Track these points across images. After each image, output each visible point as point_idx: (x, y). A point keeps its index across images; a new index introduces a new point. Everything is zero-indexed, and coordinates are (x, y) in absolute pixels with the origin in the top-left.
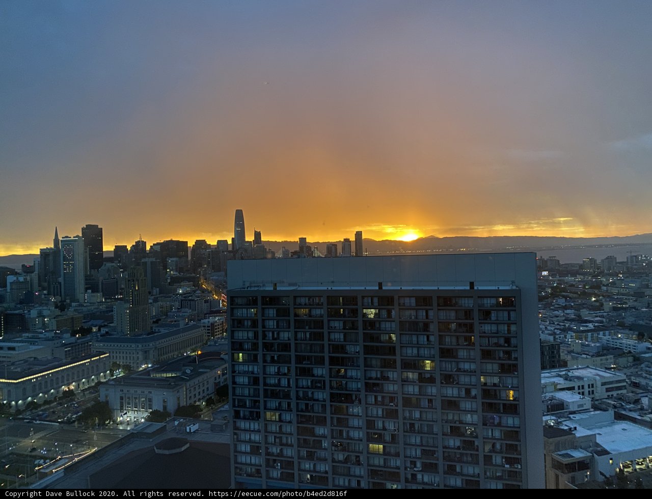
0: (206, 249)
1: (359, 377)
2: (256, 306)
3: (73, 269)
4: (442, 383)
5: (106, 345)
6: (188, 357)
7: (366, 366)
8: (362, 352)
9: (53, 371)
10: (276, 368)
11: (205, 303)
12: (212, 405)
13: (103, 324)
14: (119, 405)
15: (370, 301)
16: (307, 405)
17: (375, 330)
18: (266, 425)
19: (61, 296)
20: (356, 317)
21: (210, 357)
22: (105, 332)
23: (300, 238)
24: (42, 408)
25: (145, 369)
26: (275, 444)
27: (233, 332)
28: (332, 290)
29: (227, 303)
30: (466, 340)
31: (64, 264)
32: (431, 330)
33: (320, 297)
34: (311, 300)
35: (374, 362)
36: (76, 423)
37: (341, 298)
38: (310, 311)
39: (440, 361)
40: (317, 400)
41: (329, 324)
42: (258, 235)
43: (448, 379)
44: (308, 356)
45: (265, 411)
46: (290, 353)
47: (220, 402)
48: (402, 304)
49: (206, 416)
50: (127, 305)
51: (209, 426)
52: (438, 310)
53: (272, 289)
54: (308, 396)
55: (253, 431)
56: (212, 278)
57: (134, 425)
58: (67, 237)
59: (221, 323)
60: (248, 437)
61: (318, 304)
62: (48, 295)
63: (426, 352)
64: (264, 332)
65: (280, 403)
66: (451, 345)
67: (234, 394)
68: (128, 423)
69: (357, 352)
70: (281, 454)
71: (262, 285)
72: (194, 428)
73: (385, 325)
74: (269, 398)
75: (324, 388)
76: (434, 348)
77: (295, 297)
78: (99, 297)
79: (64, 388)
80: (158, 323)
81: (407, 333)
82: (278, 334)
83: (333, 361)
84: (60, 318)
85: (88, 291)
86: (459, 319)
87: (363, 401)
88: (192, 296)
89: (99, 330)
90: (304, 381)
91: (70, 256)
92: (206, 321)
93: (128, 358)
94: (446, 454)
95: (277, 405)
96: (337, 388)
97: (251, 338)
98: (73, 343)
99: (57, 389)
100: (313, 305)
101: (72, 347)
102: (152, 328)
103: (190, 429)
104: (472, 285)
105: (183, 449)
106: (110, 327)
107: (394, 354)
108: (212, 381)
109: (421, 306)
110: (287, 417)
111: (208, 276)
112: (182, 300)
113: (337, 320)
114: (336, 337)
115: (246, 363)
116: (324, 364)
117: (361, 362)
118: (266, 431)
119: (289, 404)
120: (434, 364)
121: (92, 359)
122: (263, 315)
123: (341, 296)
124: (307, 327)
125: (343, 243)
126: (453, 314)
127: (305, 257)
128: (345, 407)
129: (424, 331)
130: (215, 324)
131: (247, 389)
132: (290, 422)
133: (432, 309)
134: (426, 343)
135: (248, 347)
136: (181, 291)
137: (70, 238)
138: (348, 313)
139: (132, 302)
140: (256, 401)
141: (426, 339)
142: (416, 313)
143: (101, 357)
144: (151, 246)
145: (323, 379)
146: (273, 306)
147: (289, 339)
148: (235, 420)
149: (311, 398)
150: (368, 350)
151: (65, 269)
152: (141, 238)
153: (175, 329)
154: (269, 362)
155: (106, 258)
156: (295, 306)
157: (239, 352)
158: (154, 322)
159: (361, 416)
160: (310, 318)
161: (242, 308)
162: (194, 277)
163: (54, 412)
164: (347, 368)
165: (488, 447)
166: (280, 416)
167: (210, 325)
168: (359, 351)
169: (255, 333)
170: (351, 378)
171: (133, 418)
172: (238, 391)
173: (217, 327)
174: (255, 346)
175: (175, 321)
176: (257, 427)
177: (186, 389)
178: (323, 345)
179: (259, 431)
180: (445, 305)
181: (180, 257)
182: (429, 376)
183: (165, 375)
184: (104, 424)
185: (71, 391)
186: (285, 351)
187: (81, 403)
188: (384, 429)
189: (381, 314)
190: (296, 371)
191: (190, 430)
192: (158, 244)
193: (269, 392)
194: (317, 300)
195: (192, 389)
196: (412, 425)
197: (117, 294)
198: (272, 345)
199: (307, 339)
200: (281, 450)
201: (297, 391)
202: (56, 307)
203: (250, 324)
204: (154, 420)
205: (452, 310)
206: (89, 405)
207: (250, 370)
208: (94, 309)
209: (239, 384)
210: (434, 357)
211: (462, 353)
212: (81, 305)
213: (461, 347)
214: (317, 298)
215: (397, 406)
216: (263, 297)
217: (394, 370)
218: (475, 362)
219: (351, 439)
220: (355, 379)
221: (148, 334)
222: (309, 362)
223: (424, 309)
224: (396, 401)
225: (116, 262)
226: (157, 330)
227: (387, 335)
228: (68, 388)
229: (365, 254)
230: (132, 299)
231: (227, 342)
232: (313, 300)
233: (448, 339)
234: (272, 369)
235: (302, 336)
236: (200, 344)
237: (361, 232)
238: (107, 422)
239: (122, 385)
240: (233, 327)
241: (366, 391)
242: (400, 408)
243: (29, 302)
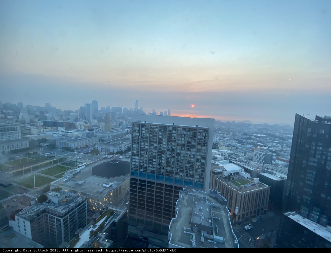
0: (127, 110)
1: (165, 147)
2: (140, 127)
3: (89, 113)
4: (187, 150)
5: (98, 134)
10: (144, 143)
13: (97, 128)
14: (101, 150)
16: (151, 153)
19: (86, 120)
20: (166, 132)
21: (127, 139)
24: (79, 149)
26: (142, 163)
27: (133, 133)
28: (160, 124)
30: (194, 140)
32: (185, 137)
33: (157, 126)
35: (170, 144)
36: (89, 154)
39: (187, 145)
40: (154, 152)
41: (159, 133)
42: (141, 108)
44: (153, 141)
48: (178, 129)
49: (124, 154)
51: (125, 157)
52: (188, 131)
53: (144, 123)
54: (152, 151)
56: (128, 118)
59: (130, 130)
60: (135, 160)
62: (82, 119)
63: (183, 142)
66: (190, 141)
67: (132, 149)
70: (143, 165)
71: (141, 121)
72: (121, 157)
73: (174, 135)
75: (156, 149)
76: (185, 141)
77: (150, 125)
78: (96, 121)
81: (179, 137)
82: (145, 135)
83: (159, 143)
84: (85, 126)
85: (93, 119)
86: (193, 134)
87: (166, 153)
88: (122, 123)
89: (96, 130)
90: (151, 147)
92: (126, 130)
93: (104, 138)
94: (186, 168)
95: (144, 153)
96: (160, 150)
99: (84, 144)
100: (155, 128)
101: (88, 134)
102: (111, 130)
104: (197, 126)
105: (118, 162)
106: (99, 129)
107: (175, 142)
108: (127, 146)
109: (183, 130)
112: (120, 124)
113: (161, 132)
114: (160, 137)
116: (157, 143)
118: (140, 159)
119: (147, 153)
122: (141, 129)
123: (163, 126)
124: (153, 133)
125: (164, 112)
126: (191, 133)
127: (154, 115)
132: (146, 157)
133: (186, 131)
135: (137, 137)
137: (89, 104)
140: (138, 152)
141: (184, 139)
142: (182, 132)
144: (112, 108)
145: (156, 147)
146: (144, 127)
147: (148, 136)
148: (132, 156)
150: (168, 141)
153: (117, 131)
154: (142, 142)
156: (150, 128)
158: (112, 129)
159: (165, 157)
160: (154, 131)
161: (136, 127)
162: (123, 118)
163: (83, 151)
165: (197, 167)
169: (139, 134)
170: (163, 147)
171: (104, 154)
173: (129, 132)
174: (139, 137)
175: (118, 129)
176: (138, 158)
177: (120, 147)
178: (157, 138)
180: (190, 130)
181: (120, 112)
182: (183, 148)
185: (87, 145)
186: (147, 139)
188: (171, 161)
190: (149, 145)
192: (114, 108)
193: (142, 149)
196: (178, 160)
197: (102, 120)
198: (143, 137)
200: (144, 164)
201: (149, 150)
202: (84, 122)
203: (138, 131)
206: (93, 149)
208: (95, 124)
210: (185, 144)
211: (193, 143)
212: (91, 123)
216: (142, 125)
217: (175, 146)
219: (162, 163)
221: (110, 132)
222: (153, 143)
224: (174, 154)
225: (101, 112)
227: (174, 137)
232: (155, 126)
235: (152, 136)
236: (124, 136)
238: (97, 154)
239: (102, 145)
241: (167, 151)
242: (175, 156)
243: (77, 120)
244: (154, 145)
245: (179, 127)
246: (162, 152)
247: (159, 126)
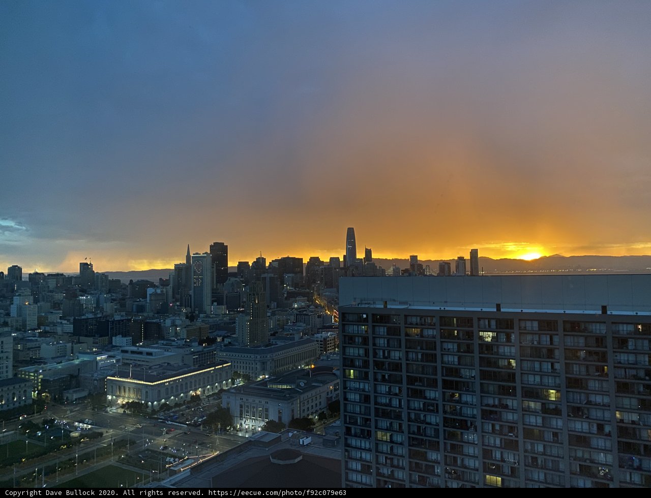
0: (319, 266)
1: (474, 403)
2: (367, 324)
3: (202, 283)
4: (569, 416)
5: (228, 355)
6: (302, 370)
7: (482, 391)
8: (478, 378)
9: (183, 376)
10: (387, 387)
11: (318, 317)
12: (324, 420)
13: (226, 335)
14: (239, 413)
15: (487, 323)
16: (419, 428)
17: (492, 354)
18: (377, 444)
19: (191, 307)
20: (471, 340)
21: (323, 372)
22: (227, 342)
23: (411, 256)
24: (173, 410)
25: (263, 379)
26: (386, 465)
27: (344, 348)
28: (445, 311)
29: (339, 318)
30: (597, 371)
31: (195, 278)
32: (557, 357)
33: (432, 317)
34: (423, 320)
35: (491, 388)
36: (201, 426)
37: (455, 319)
38: (422, 331)
39: (567, 391)
40: (430, 424)
41: (442, 346)
42: (368, 253)
43: (577, 412)
44: (420, 377)
45: (376, 430)
46: (401, 374)
47: (332, 417)
48: (523, 328)
49: (318, 429)
50: (248, 318)
51: (321, 440)
52: (565, 335)
53: (382, 306)
54: (420, 419)
55: (363, 449)
56: (324, 294)
57: (251, 433)
58: (197, 254)
59: (333, 338)
60: (359, 455)
61: (430, 325)
62: (180, 306)
63: (551, 381)
64: (374, 350)
65: (391, 424)
66: (580, 375)
67: (345, 411)
68: (247, 431)
69: (472, 377)
70: (392, 476)
71: (372, 302)
72: (307, 441)
73: (504, 350)
74: (380, 417)
75: (437, 412)
76: (559, 376)
77: (406, 316)
79: (192, 393)
80: (275, 335)
81: (528, 359)
82: (389, 353)
83: (447, 385)
84: (190, 328)
85: (214, 303)
86: (589, 347)
87: (479, 429)
88: (306, 311)
89: (223, 340)
90: (416, 402)
91: (199, 272)
92: (319, 335)
93: (248, 368)
95: (388, 425)
96: (452, 413)
97: (362, 355)
98: (200, 352)
99: (186, 392)
100: (425, 325)
101: (199, 355)
102: (269, 340)
103: (303, 441)
104: (604, 309)
105: (296, 461)
106: (233, 338)
107: (514, 381)
108: (324, 395)
109: (545, 330)
110: (398, 438)
111: (321, 292)
112: (297, 315)
113: (451, 342)
114: (450, 360)
115: (356, 380)
116: (436, 386)
117: (477, 388)
118: (377, 451)
119: (400, 425)
120: (559, 394)
121: (216, 367)
122: (374, 332)
123: (455, 317)
124: (419, 348)
125: (456, 261)
126: (582, 341)
127: (416, 275)
128: (459, 433)
129: (548, 358)
130: (328, 339)
131: (359, 407)
132: (401, 444)
133: (557, 335)
134: (550, 371)
135: (359, 364)
136: (296, 306)
137: (200, 254)
138: (463, 335)
139: (253, 315)
140: (367, 420)
141: (550, 367)
142: (539, 338)
143: (224, 365)
144: (270, 263)
145: (436, 402)
146: (385, 324)
147: (400, 359)
148: (346, 437)
149: (423, 421)
150: (484, 375)
151: (195, 283)
152: (261, 255)
153: (291, 342)
154: (380, 380)
155: (230, 273)
156: (406, 326)
157: (350, 368)
158: (271, 335)
159: (477, 444)
160: (422, 339)
161: (354, 325)
162: (308, 293)
163: (183, 415)
164: (462, 392)
166: (391, 436)
167: (323, 340)
168: (474, 376)
169: (366, 350)
170: (466, 403)
171: (251, 426)
172: (350, 408)
173: (330, 342)
174: (366, 364)
175: (291, 335)
176: (368, 446)
177: (300, 402)
178: (436, 367)
179: (370, 450)
180: (573, 329)
181: (296, 273)
182: (554, 407)
183: (280, 387)
184: (226, 430)
185: (197, 396)
186: (396, 370)
187: (206, 408)
188: (503, 460)
189: (499, 336)
190: (408, 392)
191: (303, 443)
192: (276, 260)
193: (380, 411)
194: (429, 320)
195: (306, 402)
196: (534, 459)
197: (240, 307)
198: (383, 363)
199: (419, 360)
200: (392, 472)
201: (409, 413)
202: (187, 318)
203: (361, 341)
204: (270, 430)
205: (581, 336)
206: (213, 411)
207: (361, 387)
208: (219, 320)
209: (350, 401)
210: (560, 387)
211: (593, 384)
212: (208, 316)
213: (591, 378)
214: (429, 318)
215: (517, 437)
216: (373, 315)
217: (513, 398)
218: (608, 395)
219: (466, 468)
220: (471, 405)
221: (267, 346)
222: (421, 384)
223: (548, 334)
224: (516, 431)
225: (238, 277)
226: (274, 343)
227: (506, 360)
228: (196, 393)
229: (481, 273)
230: (253, 312)
231: (338, 358)
232: (425, 320)
233: (576, 368)
234: (383, 388)
235: (414, 357)
236: (313, 358)
237: (477, 250)
238: (228, 428)
239: (242, 394)
240: (345, 343)
241: (483, 418)
242: (521, 439)
243: (164, 311)
244: (427, 394)
245: (523, 317)
246: (464, 425)
247: (441, 317)
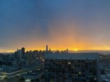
2: (49, 62)
4: (82, 76)
8: (68, 70)
17: (70, 66)
20: (67, 64)
23: (57, 50)
27: (45, 66)
32: (80, 67)
47: (43, 78)
50: (28, 61)
53: (52, 59)
58: (19, 49)
74: (51, 78)
78: (24, 59)
98: (19, 67)
99: (16, 75)
107: (74, 71)
116: (61, 72)
121: (22, 70)
125: (64, 51)
135: (48, 69)
144: (32, 51)
147: (55, 68)
164: (65, 73)
167: (41, 65)
171: (28, 81)
183: (34, 73)
205: (84, 63)
212: (21, 61)
225: (27, 54)
237: (68, 49)
243: (12, 60)
244: (59, 74)
245: (75, 60)
246: (66, 79)
247: (62, 60)
